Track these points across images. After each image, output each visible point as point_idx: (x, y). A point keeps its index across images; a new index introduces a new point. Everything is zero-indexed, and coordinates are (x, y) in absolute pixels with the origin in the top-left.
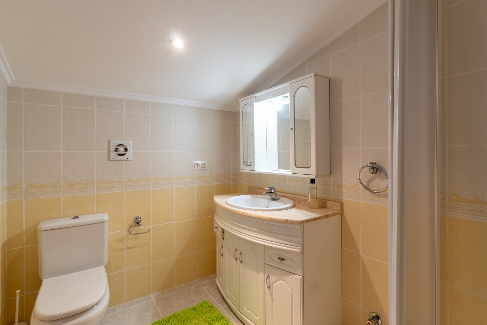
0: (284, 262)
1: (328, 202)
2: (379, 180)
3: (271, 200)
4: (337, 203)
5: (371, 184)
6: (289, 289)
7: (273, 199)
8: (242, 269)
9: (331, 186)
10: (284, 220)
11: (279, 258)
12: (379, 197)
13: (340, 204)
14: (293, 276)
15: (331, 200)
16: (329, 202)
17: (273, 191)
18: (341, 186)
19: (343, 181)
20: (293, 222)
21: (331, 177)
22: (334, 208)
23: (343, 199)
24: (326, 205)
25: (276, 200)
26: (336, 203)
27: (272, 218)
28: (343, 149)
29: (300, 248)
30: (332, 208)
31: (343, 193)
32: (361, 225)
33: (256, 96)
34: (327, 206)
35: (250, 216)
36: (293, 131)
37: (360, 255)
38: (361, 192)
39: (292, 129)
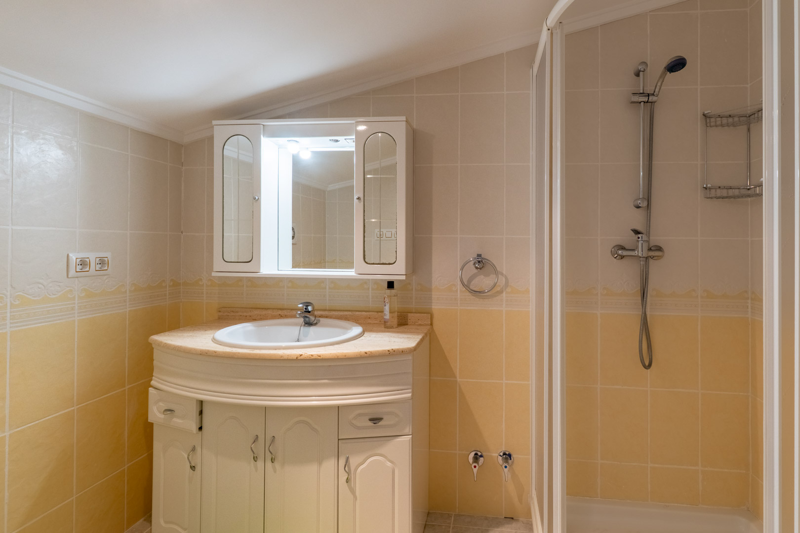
0: (381, 423)
1: (409, 315)
2: (482, 277)
3: (304, 326)
4: (425, 314)
5: (473, 282)
6: (389, 464)
7: (309, 324)
8: (275, 471)
9: (414, 290)
10: (389, 351)
11: (371, 420)
12: (482, 299)
13: (429, 315)
14: (395, 440)
15: (414, 311)
16: (412, 314)
17: (310, 308)
18: (430, 290)
19: (433, 281)
20: (402, 352)
21: (414, 277)
22: (420, 322)
23: (433, 307)
24: (407, 319)
25: (316, 324)
26: (423, 314)
27: (366, 353)
28: (433, 236)
29: (411, 390)
30: (417, 324)
31: (433, 299)
32: (458, 340)
33: (266, 125)
34: (409, 321)
35: (319, 358)
36: (362, 203)
37: (456, 381)
38: (459, 296)
39: (360, 199)
